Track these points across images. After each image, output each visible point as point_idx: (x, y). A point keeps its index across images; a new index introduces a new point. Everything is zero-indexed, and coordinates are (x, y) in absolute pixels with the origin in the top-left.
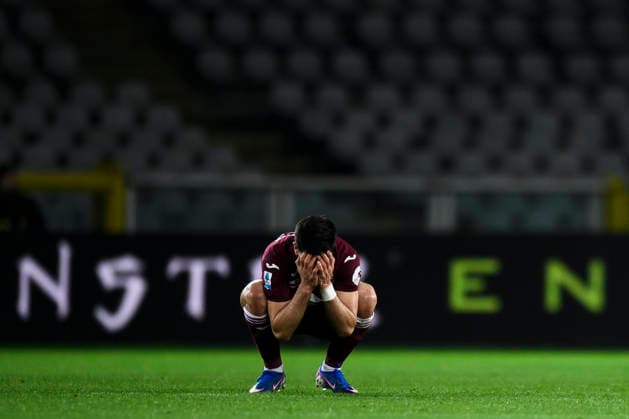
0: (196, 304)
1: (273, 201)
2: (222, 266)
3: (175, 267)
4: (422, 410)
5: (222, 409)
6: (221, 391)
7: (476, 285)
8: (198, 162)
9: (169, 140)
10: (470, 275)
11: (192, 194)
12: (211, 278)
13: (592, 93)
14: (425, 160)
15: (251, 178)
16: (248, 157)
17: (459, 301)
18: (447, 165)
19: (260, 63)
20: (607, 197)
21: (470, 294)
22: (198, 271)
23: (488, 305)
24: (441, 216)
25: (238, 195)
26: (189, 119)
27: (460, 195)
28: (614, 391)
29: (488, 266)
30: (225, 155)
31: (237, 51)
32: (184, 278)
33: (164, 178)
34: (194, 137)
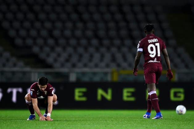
0: (14, 99)
1: (32, 75)
2: (20, 90)
3: (9, 90)
4: (68, 124)
5: (21, 124)
6: (20, 120)
7: (81, 94)
8: (15, 65)
9: (8, 60)
10: (80, 92)
11: (13, 73)
12: (18, 93)
13: (108, 48)
14: (69, 65)
15: (28, 69)
16: (27, 64)
17: (77, 98)
18: (74, 66)
19: (29, 42)
20: (112, 73)
21: (80, 96)
22: (15, 91)
23: (84, 99)
24: (73, 78)
25: (24, 73)
26: (12, 55)
27: (77, 73)
28: (114, 119)
29: (84, 90)
30: (21, 63)
31: (24, 39)
32: (11, 93)
33: (6, 69)
34: (14, 59)
